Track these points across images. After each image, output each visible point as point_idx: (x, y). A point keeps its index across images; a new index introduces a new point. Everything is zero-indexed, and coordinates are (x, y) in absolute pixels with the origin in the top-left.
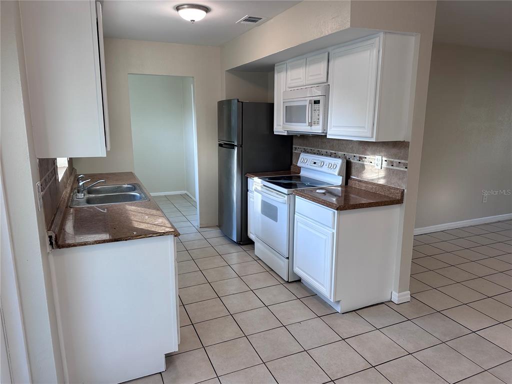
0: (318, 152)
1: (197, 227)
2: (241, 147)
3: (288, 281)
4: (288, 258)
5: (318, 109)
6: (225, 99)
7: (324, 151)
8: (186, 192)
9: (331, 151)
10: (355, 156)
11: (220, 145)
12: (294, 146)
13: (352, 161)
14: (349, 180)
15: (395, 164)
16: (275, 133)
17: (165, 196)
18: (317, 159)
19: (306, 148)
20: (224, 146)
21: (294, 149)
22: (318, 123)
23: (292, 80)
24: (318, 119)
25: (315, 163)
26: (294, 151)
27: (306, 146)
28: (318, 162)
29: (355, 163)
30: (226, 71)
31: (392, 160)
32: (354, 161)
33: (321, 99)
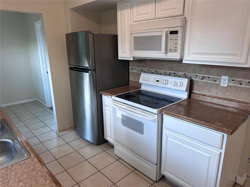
0: (156, 72)
1: (55, 131)
2: (95, 71)
3: (156, 181)
4: (157, 164)
5: (175, 38)
6: (71, 32)
7: (162, 71)
8: (36, 99)
9: (170, 72)
10: (197, 76)
11: (71, 69)
12: (130, 67)
13: (194, 79)
14: (192, 94)
15: (243, 83)
16: (119, 58)
17: (21, 104)
18: (160, 78)
19: (143, 69)
20: (74, 69)
21: (130, 69)
22: (175, 51)
23: (137, 15)
24: (176, 47)
25: (158, 81)
26: (130, 71)
27: (143, 68)
28: (161, 80)
29: (197, 81)
30: (71, 9)
31: (240, 80)
32: (196, 80)
33: (180, 30)
